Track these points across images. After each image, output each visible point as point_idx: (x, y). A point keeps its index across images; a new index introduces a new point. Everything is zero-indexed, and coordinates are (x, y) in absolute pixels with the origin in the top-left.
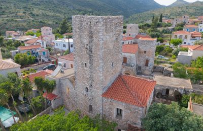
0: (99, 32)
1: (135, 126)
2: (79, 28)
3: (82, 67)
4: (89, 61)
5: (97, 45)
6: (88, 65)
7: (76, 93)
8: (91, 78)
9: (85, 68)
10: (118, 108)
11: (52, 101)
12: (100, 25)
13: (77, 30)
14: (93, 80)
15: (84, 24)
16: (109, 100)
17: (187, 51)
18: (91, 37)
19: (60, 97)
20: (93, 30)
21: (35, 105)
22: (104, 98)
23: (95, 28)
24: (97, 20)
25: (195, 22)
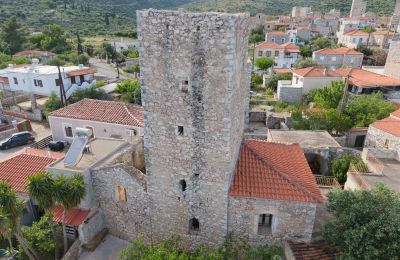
0: (224, 51)
1: (299, 241)
2: (159, 42)
3: (170, 136)
4: (190, 121)
5: (217, 82)
6: (189, 129)
7: (150, 198)
8: (197, 158)
9: (180, 138)
10: (265, 212)
11: (81, 226)
12: (229, 35)
13: (154, 47)
14: (204, 164)
15: (177, 31)
16: (244, 201)
17: (290, 79)
18: (201, 63)
19: (97, 212)
20: (206, 48)
21: (34, 247)
22: (232, 199)
23: (212, 41)
24: (221, 23)
25: (278, 27)
